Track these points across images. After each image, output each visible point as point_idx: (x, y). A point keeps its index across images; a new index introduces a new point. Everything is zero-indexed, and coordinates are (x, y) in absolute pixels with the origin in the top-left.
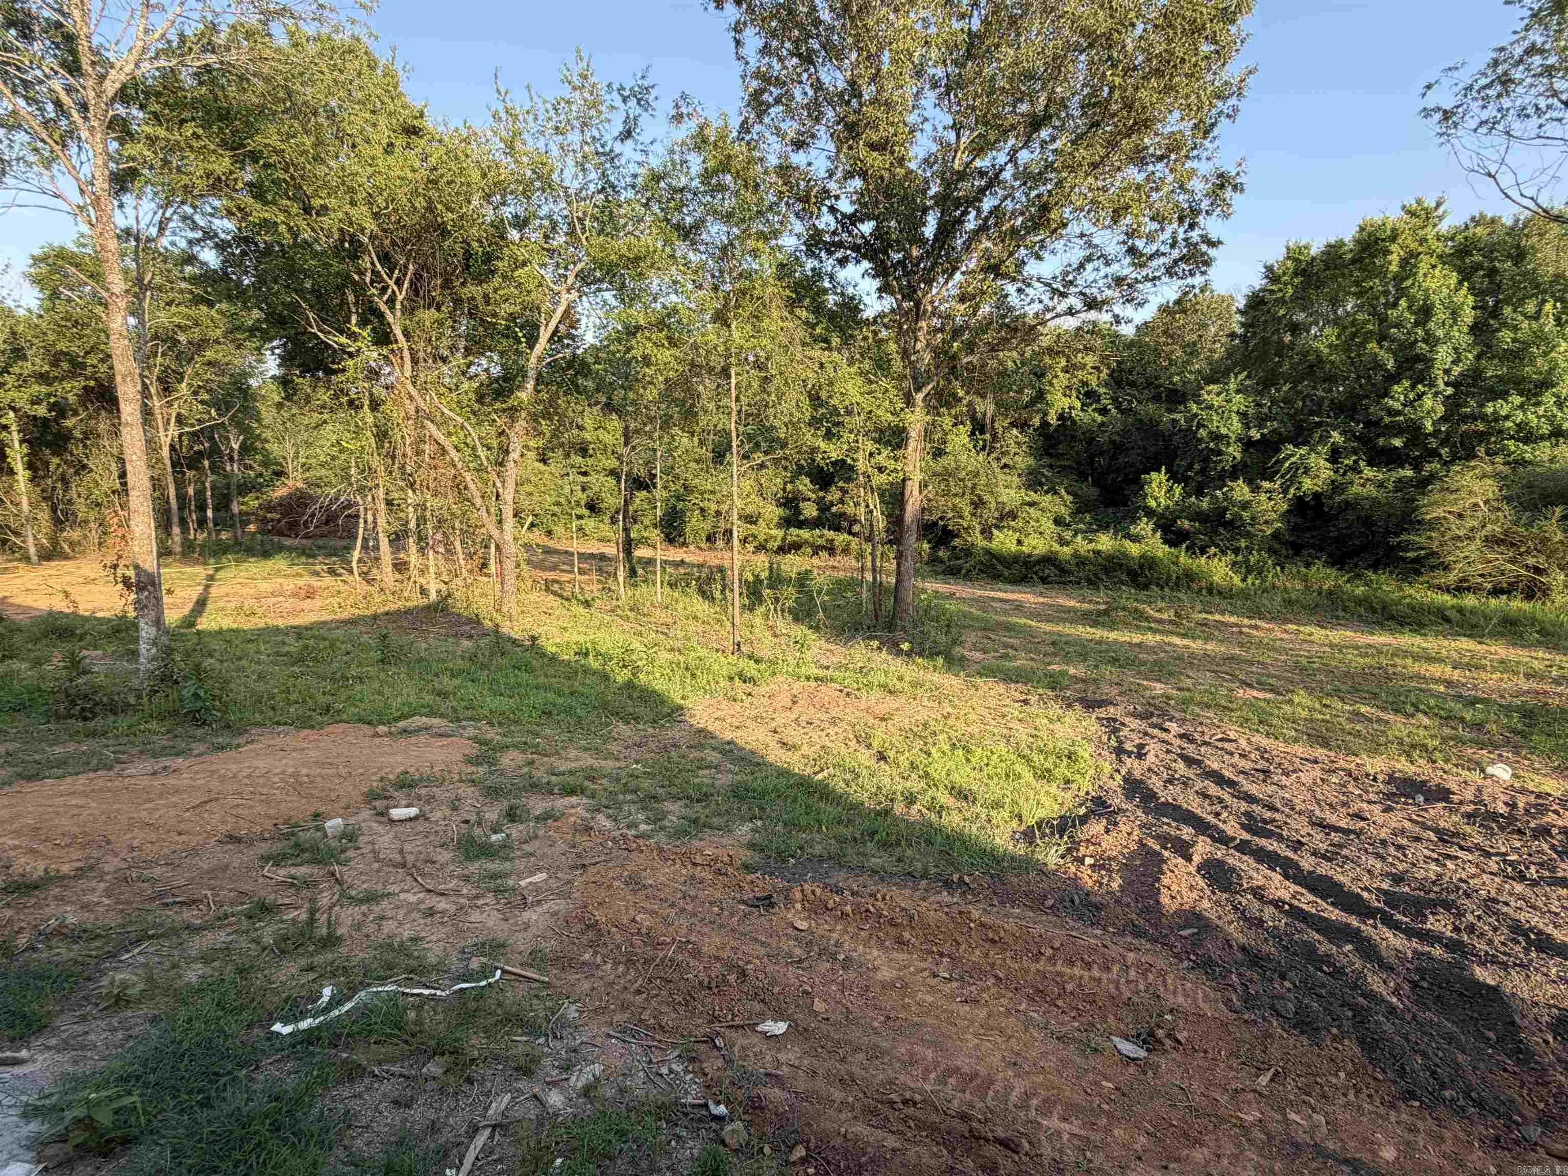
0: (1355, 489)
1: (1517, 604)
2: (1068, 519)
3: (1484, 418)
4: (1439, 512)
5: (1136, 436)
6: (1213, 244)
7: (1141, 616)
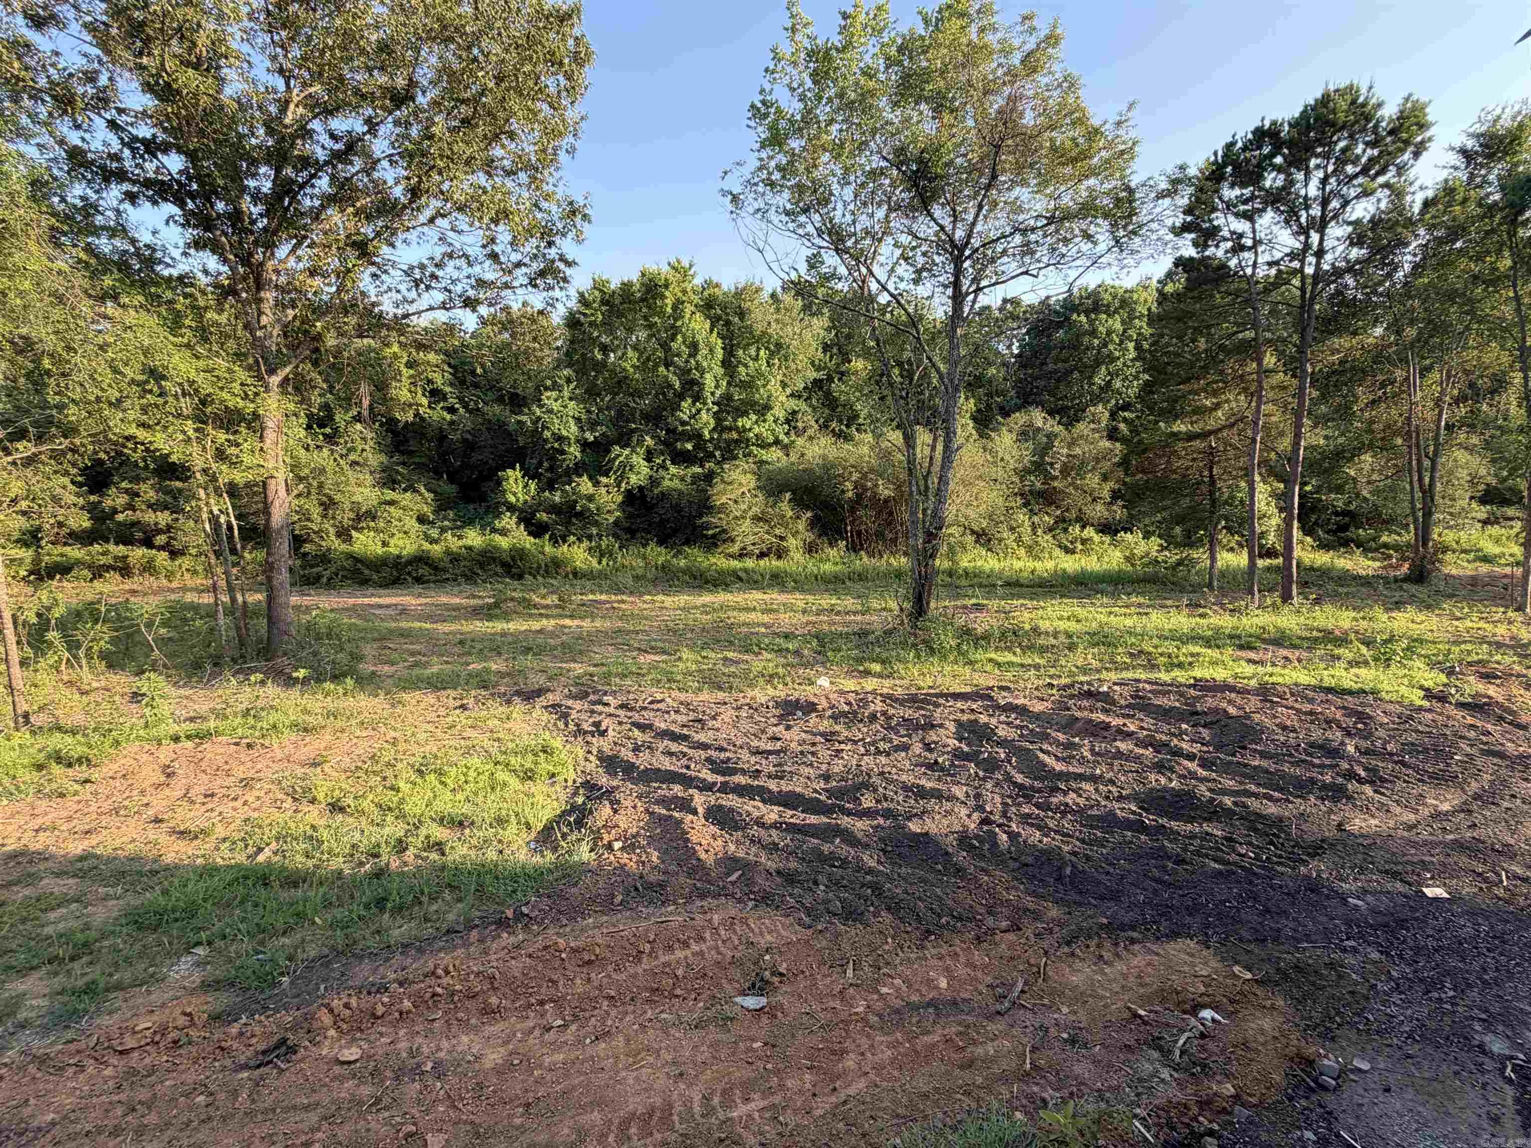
0: (666, 483)
1: (775, 563)
2: (431, 517)
3: (737, 429)
4: (724, 500)
5: (486, 435)
6: (569, 264)
7: (528, 604)
